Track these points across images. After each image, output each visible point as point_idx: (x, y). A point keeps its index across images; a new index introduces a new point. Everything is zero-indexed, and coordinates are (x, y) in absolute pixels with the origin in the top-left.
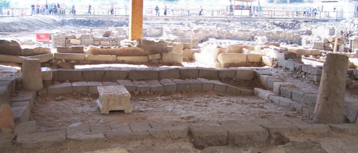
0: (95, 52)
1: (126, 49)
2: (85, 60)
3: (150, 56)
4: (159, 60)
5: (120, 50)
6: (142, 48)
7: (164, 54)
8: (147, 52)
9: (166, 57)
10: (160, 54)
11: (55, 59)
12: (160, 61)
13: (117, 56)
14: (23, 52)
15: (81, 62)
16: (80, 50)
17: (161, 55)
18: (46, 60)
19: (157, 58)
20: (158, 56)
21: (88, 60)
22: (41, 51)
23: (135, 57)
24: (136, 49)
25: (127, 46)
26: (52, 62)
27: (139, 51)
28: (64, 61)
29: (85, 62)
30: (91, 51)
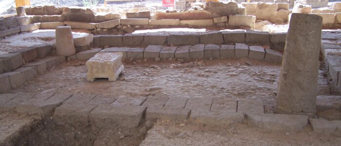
0: (161, 16)
1: (192, 12)
2: (149, 25)
3: (215, 19)
4: (225, 23)
5: (186, 14)
6: (209, 11)
7: (231, 16)
8: (215, 14)
9: (234, 20)
10: (226, 17)
11: (121, 24)
12: (227, 24)
13: (180, 20)
14: (96, 19)
15: (144, 27)
16: (146, 15)
17: (228, 18)
18: (113, 26)
19: (223, 21)
20: (224, 19)
21: (151, 25)
22: (111, 18)
23: (200, 20)
24: (202, 12)
25: (193, 10)
26: (118, 27)
27: (206, 14)
28: (129, 26)
29: (149, 27)
30: (157, 15)
